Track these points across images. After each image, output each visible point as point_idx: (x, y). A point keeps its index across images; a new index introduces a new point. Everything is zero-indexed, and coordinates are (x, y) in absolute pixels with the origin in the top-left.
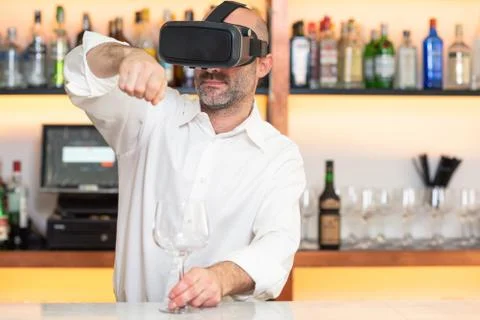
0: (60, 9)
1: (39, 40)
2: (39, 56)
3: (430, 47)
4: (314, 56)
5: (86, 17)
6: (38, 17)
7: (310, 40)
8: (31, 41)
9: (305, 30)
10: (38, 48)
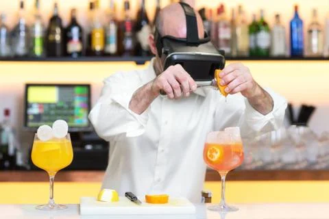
1: (23, 22)
2: (23, 34)
3: (294, 26)
4: (214, 33)
6: (22, 6)
8: (17, 23)
10: (22, 28)
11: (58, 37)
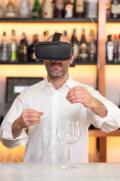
0: (13, 31)
1: (5, 43)
2: (5, 50)
4: (116, 49)
5: (24, 34)
6: (5, 34)
7: (114, 42)
8: (2, 43)
9: (113, 38)
10: (5, 46)
11: (25, 51)
